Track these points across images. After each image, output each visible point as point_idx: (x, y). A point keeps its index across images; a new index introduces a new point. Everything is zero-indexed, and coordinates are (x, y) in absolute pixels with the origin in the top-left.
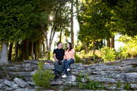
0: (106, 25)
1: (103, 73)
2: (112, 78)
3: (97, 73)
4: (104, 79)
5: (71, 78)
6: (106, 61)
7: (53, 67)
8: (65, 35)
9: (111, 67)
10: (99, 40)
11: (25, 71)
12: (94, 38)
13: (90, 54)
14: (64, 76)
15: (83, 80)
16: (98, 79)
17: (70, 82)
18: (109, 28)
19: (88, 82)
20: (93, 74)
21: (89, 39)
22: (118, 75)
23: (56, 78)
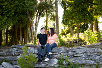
0: (89, 9)
1: (84, 55)
2: (92, 60)
3: (78, 55)
4: (83, 61)
5: (54, 61)
6: (89, 44)
7: (36, 51)
8: (51, 19)
9: (91, 50)
10: (83, 24)
11: (12, 55)
12: (77, 22)
13: (75, 37)
14: (47, 60)
15: (64, 63)
16: (79, 61)
17: (53, 65)
18: (92, 11)
19: (69, 64)
20: (74, 56)
21: (72, 23)
22: (97, 57)
23: (40, 61)
